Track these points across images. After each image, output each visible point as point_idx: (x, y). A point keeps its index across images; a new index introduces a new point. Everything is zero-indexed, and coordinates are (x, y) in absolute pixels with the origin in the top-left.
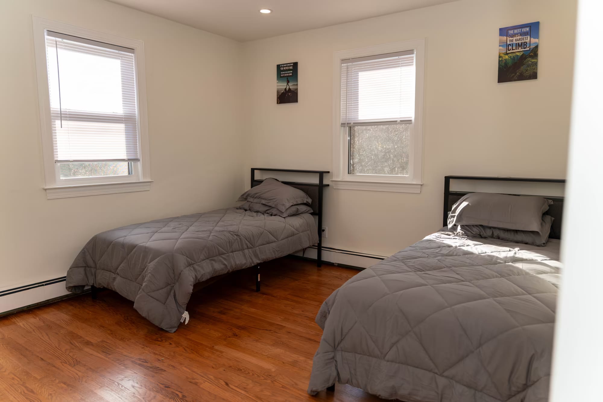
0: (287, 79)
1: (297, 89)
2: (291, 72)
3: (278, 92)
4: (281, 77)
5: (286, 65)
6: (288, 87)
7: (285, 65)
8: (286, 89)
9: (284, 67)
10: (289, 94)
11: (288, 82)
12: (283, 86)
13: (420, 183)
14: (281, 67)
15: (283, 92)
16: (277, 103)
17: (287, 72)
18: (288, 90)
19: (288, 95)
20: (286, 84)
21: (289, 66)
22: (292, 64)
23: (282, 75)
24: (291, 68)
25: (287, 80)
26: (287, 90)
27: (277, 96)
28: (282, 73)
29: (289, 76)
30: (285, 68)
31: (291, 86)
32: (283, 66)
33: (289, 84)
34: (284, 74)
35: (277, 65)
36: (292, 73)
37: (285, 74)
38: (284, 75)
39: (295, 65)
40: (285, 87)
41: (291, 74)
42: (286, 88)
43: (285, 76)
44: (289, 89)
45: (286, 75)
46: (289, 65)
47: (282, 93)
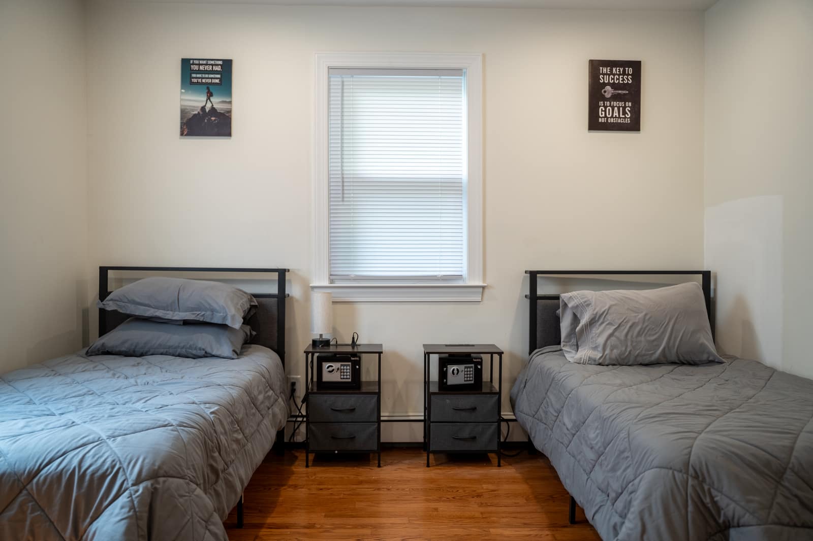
0: (208, 88)
1: (231, 111)
2: (219, 76)
3: (183, 112)
4: (192, 83)
5: (204, 62)
6: (209, 106)
7: (201, 62)
8: (203, 108)
9: (199, 65)
10: (213, 119)
11: (210, 95)
12: (197, 101)
13: (481, 284)
14: (193, 64)
15: (196, 112)
16: (182, 134)
17: (207, 76)
18: (209, 111)
19: (209, 120)
20: (204, 99)
21: (212, 65)
22: (220, 63)
23: (195, 80)
24: (218, 68)
25: (207, 91)
26: (207, 110)
27: (182, 119)
28: (194, 75)
29: (212, 84)
30: (202, 68)
31: (217, 102)
32: (197, 62)
33: (211, 98)
34: (199, 78)
35: (183, 60)
36: (220, 79)
37: (202, 78)
38: (200, 80)
39: (227, 65)
40: (203, 104)
41: (217, 81)
42: (205, 106)
43: (202, 84)
44: (213, 109)
45: (204, 81)
46: (212, 62)
47: (195, 115)
